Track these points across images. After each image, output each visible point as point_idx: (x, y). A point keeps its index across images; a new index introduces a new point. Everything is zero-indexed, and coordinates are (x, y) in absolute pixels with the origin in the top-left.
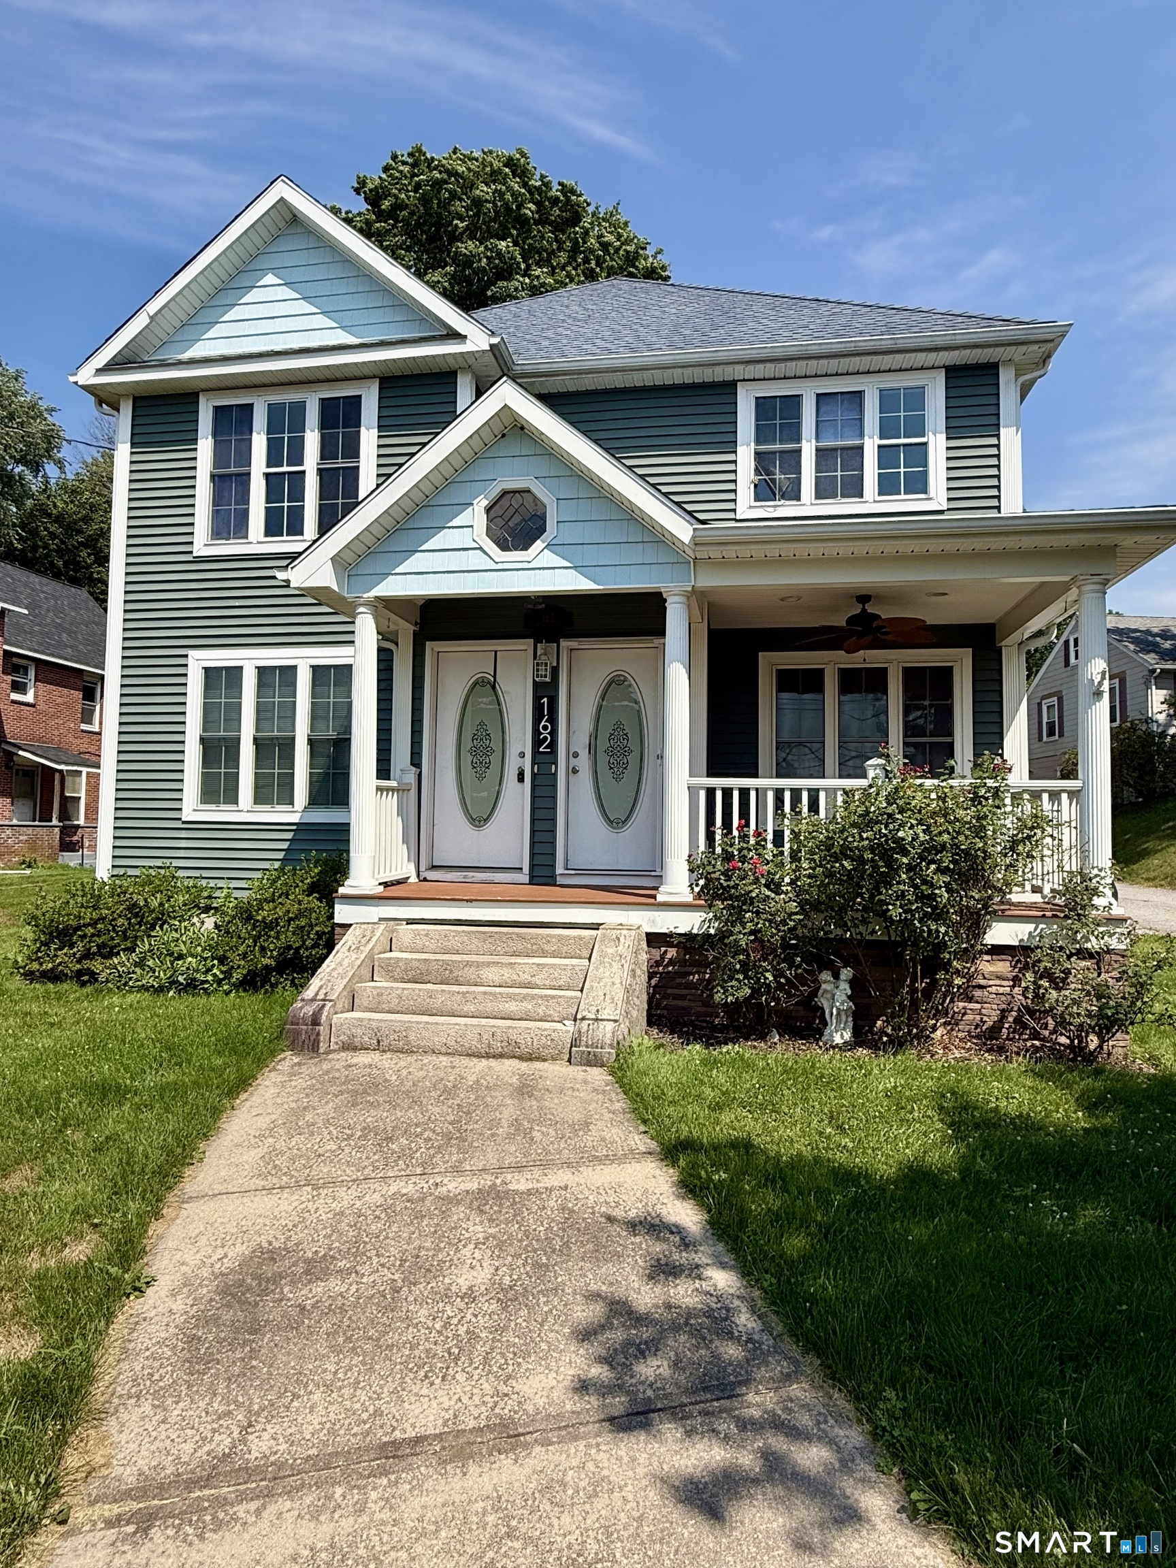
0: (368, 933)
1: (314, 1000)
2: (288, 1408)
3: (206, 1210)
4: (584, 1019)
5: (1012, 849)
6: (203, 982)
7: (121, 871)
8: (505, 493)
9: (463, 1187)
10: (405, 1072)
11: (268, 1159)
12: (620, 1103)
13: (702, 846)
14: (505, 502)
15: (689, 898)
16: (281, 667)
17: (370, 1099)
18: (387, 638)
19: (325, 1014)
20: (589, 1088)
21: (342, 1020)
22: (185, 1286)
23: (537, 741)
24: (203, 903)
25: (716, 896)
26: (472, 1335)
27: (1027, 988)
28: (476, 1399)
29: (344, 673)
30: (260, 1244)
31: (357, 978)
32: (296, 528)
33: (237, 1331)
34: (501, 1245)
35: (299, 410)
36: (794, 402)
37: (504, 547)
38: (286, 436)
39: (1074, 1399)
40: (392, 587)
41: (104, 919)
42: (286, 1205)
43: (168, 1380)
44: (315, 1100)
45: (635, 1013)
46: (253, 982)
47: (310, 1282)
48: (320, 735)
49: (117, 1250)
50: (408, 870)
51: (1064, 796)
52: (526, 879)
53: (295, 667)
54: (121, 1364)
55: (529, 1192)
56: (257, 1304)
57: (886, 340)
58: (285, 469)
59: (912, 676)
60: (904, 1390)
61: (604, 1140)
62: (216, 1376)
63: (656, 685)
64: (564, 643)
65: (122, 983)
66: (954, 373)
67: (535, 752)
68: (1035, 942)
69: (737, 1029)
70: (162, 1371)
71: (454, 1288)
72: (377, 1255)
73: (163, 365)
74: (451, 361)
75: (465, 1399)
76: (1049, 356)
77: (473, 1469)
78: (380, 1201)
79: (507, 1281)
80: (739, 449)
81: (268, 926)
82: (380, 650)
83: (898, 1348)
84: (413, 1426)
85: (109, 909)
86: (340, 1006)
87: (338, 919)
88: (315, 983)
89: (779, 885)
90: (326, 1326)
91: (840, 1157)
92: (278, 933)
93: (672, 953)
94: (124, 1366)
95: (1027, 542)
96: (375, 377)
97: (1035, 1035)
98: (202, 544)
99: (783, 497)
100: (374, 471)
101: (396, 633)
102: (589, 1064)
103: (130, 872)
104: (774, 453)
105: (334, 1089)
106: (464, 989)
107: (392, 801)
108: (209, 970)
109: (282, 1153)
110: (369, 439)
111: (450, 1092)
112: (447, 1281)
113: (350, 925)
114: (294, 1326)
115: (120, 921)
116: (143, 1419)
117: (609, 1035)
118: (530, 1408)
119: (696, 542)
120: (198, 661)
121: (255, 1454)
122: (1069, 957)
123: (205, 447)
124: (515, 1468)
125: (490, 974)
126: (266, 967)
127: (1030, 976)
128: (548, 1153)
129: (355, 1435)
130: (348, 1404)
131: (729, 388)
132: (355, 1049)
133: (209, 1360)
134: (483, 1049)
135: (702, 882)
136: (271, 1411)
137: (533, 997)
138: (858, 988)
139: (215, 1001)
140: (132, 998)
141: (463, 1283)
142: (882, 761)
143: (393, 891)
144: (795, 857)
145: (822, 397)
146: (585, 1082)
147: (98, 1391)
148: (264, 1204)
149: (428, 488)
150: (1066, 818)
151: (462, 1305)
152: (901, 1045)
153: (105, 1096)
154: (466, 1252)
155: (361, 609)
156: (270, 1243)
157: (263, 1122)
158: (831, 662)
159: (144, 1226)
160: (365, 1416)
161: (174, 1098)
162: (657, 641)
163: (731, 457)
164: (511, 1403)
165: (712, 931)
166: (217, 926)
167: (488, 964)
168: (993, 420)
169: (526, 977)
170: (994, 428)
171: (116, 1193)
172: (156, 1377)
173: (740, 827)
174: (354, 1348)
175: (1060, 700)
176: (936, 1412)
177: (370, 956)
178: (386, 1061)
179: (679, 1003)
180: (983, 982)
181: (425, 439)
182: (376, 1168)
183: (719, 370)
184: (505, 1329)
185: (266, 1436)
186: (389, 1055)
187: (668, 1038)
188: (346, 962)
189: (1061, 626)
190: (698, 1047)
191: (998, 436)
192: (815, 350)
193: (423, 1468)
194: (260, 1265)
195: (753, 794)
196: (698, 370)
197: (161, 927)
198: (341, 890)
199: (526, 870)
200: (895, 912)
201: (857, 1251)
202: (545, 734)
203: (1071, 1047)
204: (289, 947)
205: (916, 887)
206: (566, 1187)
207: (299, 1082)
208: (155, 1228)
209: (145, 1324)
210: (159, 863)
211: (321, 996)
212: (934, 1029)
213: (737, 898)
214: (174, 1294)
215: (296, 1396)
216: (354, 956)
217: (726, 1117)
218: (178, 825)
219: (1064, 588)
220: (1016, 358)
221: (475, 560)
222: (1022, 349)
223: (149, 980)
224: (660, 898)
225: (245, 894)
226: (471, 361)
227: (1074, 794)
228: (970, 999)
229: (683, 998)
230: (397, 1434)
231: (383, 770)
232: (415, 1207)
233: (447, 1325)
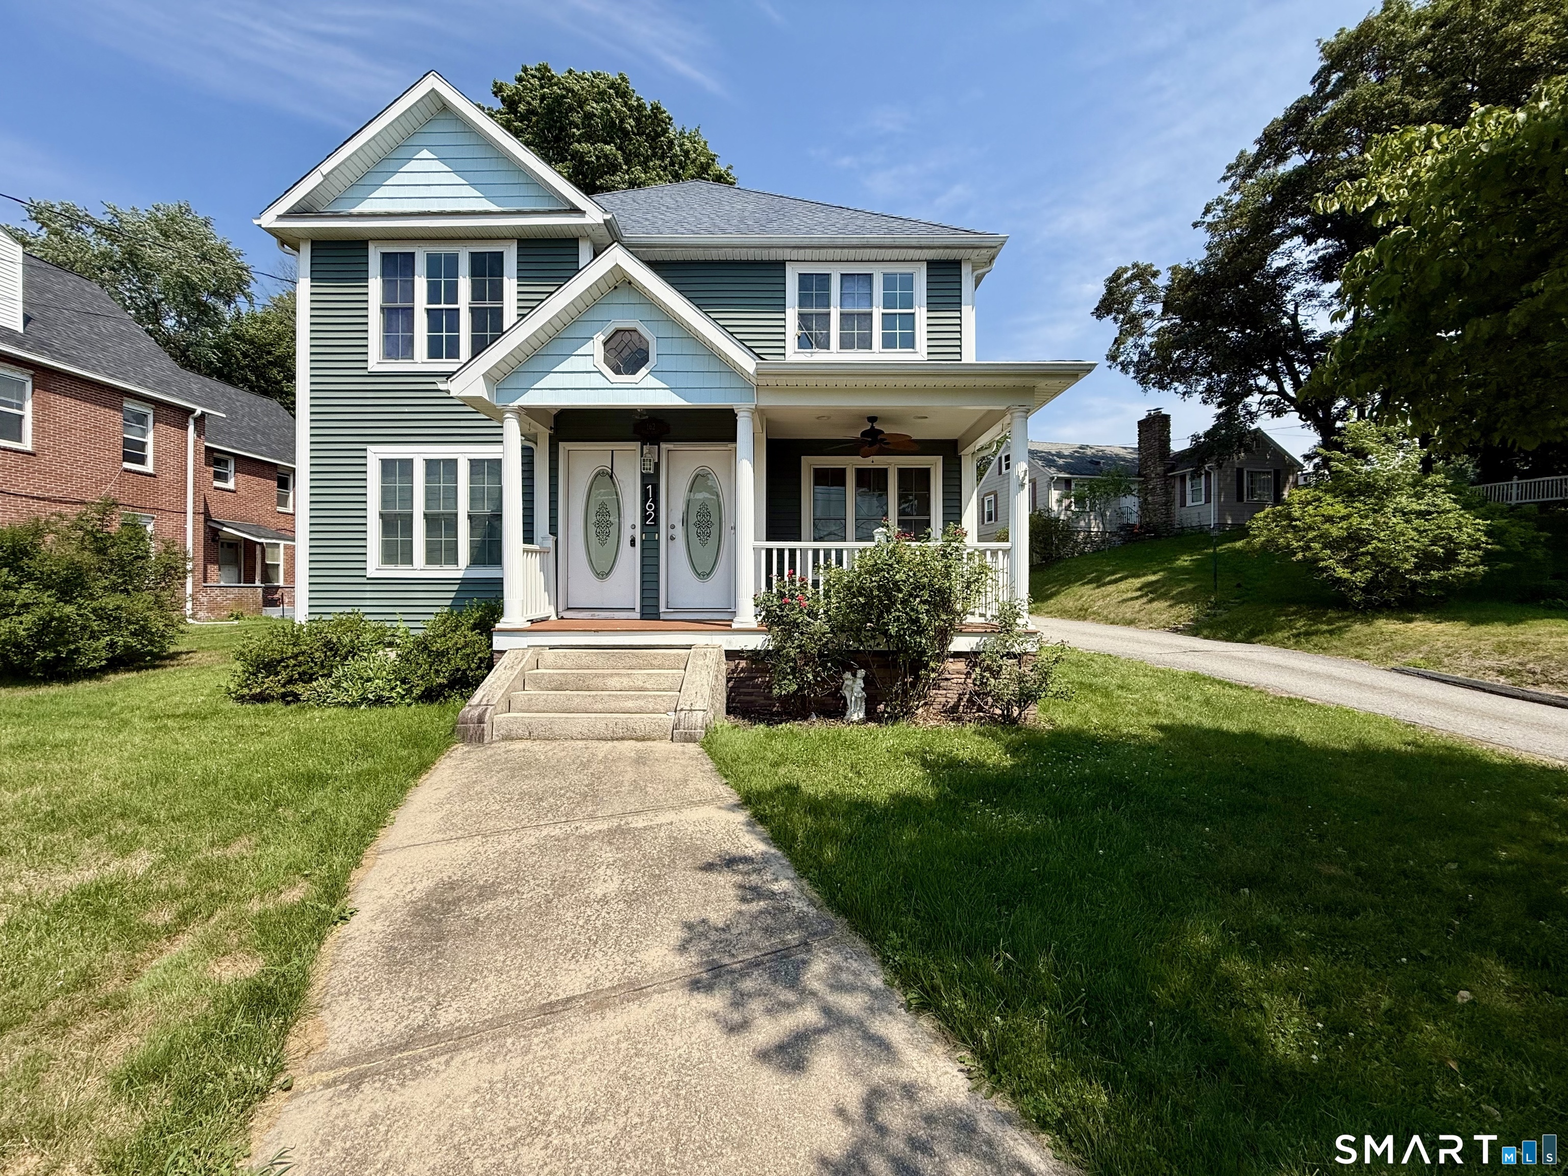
0: (520, 656)
1: (479, 705)
2: (468, 990)
3: (398, 858)
4: (682, 710)
5: (968, 587)
6: (388, 698)
7: (317, 617)
8: (618, 331)
9: (597, 828)
10: (551, 753)
11: (446, 819)
12: (709, 765)
13: (764, 588)
14: (618, 337)
15: (754, 625)
16: (444, 460)
17: (525, 773)
18: (528, 437)
19: (488, 715)
20: (687, 756)
21: (500, 719)
22: (382, 912)
23: (645, 517)
24: (387, 639)
25: (773, 623)
26: (607, 927)
27: (975, 679)
28: (611, 968)
29: (496, 466)
30: (442, 879)
31: (512, 688)
32: (454, 353)
33: (426, 940)
34: (626, 865)
35: (453, 260)
36: (825, 279)
37: (617, 371)
38: (443, 280)
39: (1007, 925)
40: (532, 399)
41: (303, 653)
42: (463, 850)
43: (371, 980)
44: (482, 776)
45: (718, 705)
46: (430, 696)
47: (482, 901)
48: (477, 512)
49: (325, 892)
50: (549, 611)
51: (1000, 553)
52: (638, 616)
53: (456, 460)
54: (332, 972)
55: (645, 828)
56: (441, 920)
57: (888, 240)
58: (443, 306)
59: (903, 474)
60: (902, 931)
61: (697, 790)
62: (410, 973)
63: (730, 477)
64: (664, 446)
65: (321, 701)
66: (932, 264)
67: (644, 525)
68: (981, 648)
69: (789, 714)
70: (367, 974)
71: (592, 896)
72: (534, 879)
73: (336, 216)
74: (573, 230)
75: (602, 969)
76: (993, 258)
77: (609, 1014)
78: (534, 842)
79: (631, 888)
80: (787, 310)
81: (441, 654)
82: (524, 448)
83: (898, 908)
84: (564, 991)
85: (307, 645)
86: (499, 709)
87: (495, 647)
88: (479, 695)
89: (816, 615)
90: (496, 930)
91: (859, 792)
92: (449, 660)
93: (743, 664)
94: (335, 973)
95: (980, 382)
96: (513, 238)
97: (980, 709)
98: (375, 361)
99: (818, 346)
100: (515, 312)
101: (536, 435)
102: (686, 741)
103: (325, 617)
104: (811, 314)
105: (497, 768)
106: (594, 693)
107: (536, 560)
108: (392, 689)
109: (457, 814)
110: (510, 286)
111: (585, 765)
112: (587, 892)
113: (504, 652)
114: (471, 933)
115: (317, 655)
116: (351, 1009)
117: (700, 720)
118: (650, 970)
119: (758, 374)
120: (375, 455)
121: (443, 1023)
122: (1002, 657)
123: (375, 286)
124: (640, 1010)
125: (613, 682)
126: (440, 685)
127: (978, 670)
128: (658, 801)
129: (520, 1002)
130: (514, 981)
131: (780, 266)
132: (512, 739)
133: (405, 962)
134: (609, 734)
135: (763, 613)
136: (455, 993)
137: (645, 697)
138: (868, 682)
139: (400, 711)
140: (328, 712)
141: (599, 892)
142: (884, 530)
143: (536, 626)
144: (827, 595)
145: (845, 278)
146: (684, 753)
147: (313, 994)
148: (445, 851)
149: (558, 324)
150: (1001, 567)
151: (599, 907)
152: (897, 718)
153: (310, 782)
154: (601, 871)
155: (508, 415)
156: (450, 877)
157: (442, 794)
158: (851, 464)
159: (347, 873)
160: (527, 988)
161: (368, 780)
162: (731, 446)
163: (781, 316)
164: (636, 968)
165: (771, 648)
166: (398, 655)
167: (612, 675)
168: (957, 300)
169: (640, 683)
170: (957, 306)
171: (322, 851)
172: (362, 978)
173: (790, 575)
174: (518, 944)
175: (996, 496)
176: (921, 942)
177: (522, 672)
178: (537, 747)
179: (748, 698)
180: (948, 676)
181: (552, 289)
182: (530, 820)
183: (773, 251)
184: (631, 919)
185: (451, 1010)
186: (538, 742)
187: (741, 722)
188: (503, 677)
189: (1000, 443)
190: (761, 726)
191: (960, 311)
192: (839, 242)
193: (572, 1017)
194: (442, 893)
195: (798, 553)
196: (758, 251)
197: (353, 657)
198: (498, 626)
199: (638, 609)
200: (893, 630)
201: (870, 849)
202: (650, 511)
203: (1002, 715)
204: (458, 670)
205: (907, 614)
206: (672, 823)
207: (469, 765)
208: (356, 874)
209: (350, 944)
210: (349, 610)
211: (484, 702)
212: (918, 708)
213: (788, 624)
214: (373, 920)
215: (474, 980)
216: (509, 672)
217: (782, 771)
218: (364, 580)
219: (1002, 414)
220: (973, 257)
221: (596, 380)
222: (977, 251)
223: (343, 697)
224: (734, 626)
225: (420, 632)
226: (589, 231)
227: (1006, 552)
228: (939, 688)
229: (751, 694)
230: (553, 998)
231: (528, 537)
232: (562, 845)
233: (587, 921)
